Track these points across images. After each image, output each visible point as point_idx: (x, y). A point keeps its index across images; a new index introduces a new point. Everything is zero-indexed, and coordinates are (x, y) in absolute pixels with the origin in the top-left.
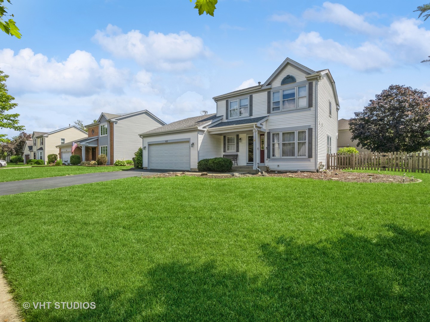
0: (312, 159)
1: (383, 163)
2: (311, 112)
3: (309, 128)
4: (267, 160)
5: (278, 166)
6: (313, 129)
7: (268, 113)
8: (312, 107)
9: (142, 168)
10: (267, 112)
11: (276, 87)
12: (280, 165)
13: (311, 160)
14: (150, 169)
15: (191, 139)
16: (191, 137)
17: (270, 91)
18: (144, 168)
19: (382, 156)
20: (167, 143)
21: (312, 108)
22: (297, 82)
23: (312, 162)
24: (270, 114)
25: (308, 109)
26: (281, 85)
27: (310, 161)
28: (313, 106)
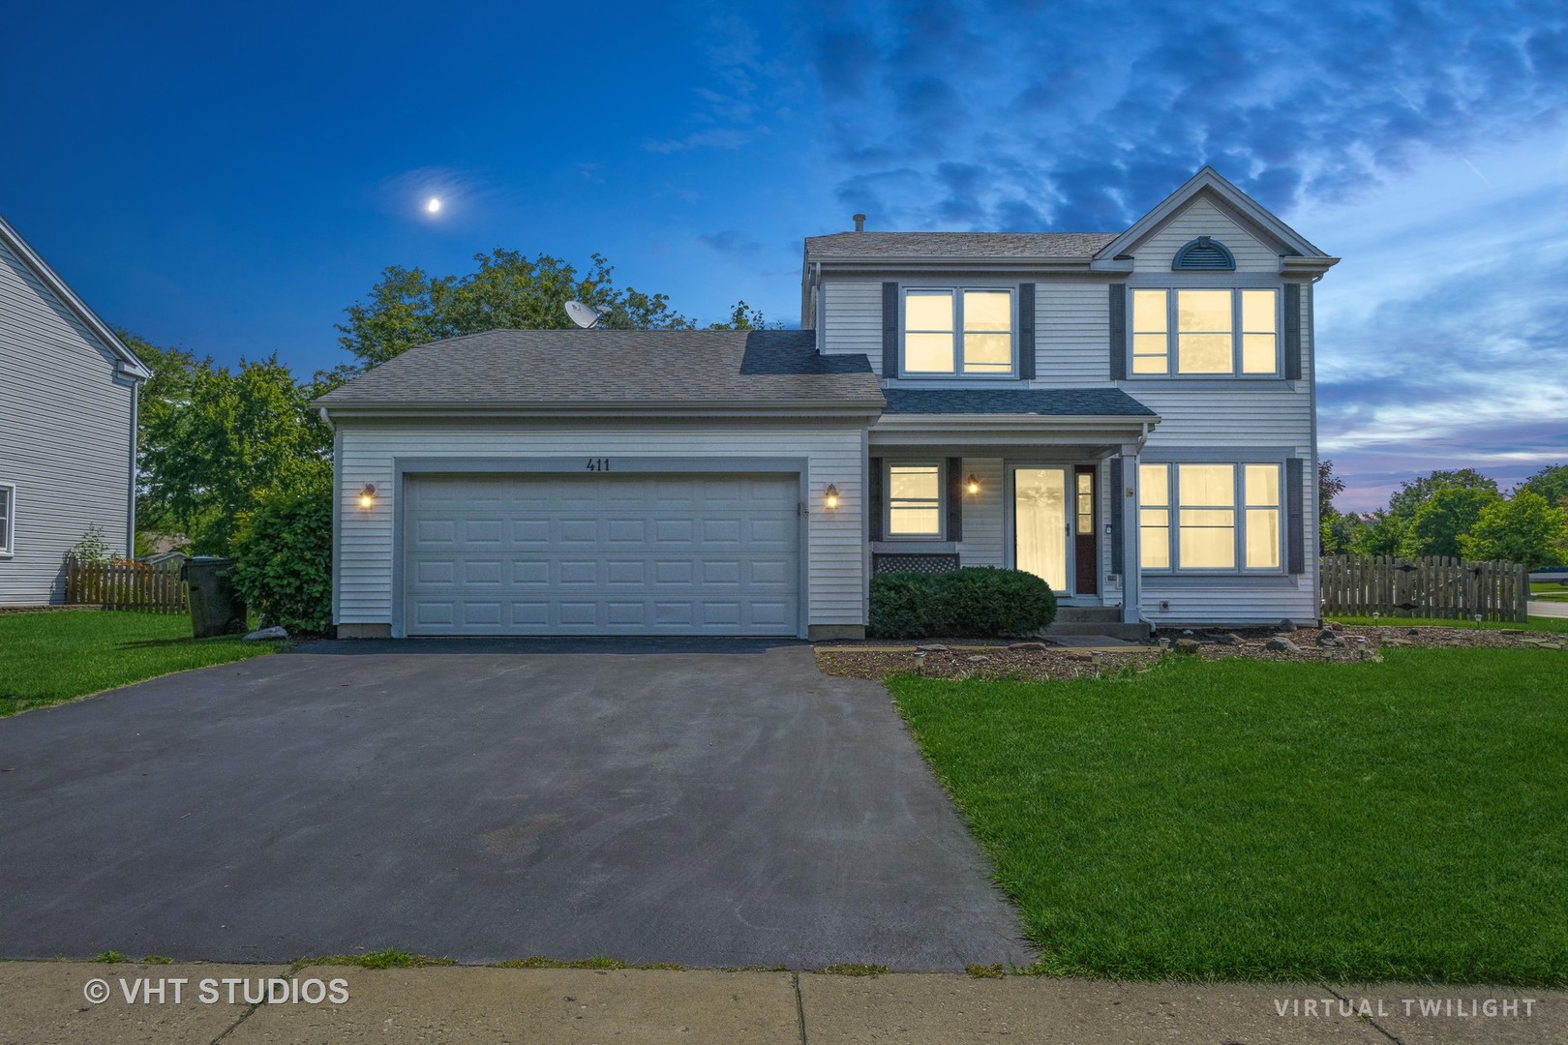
0: (1303, 576)
1: (1404, 592)
2: (1296, 397)
3: (1291, 457)
4: (1111, 579)
5: (1165, 605)
6: (1305, 463)
7: (1113, 378)
8: (1298, 377)
9: (331, 633)
10: (1108, 373)
11: (1151, 273)
12: (1171, 602)
13: (1300, 582)
14: (405, 636)
15: (811, 463)
16: (811, 455)
17: (1124, 285)
18: (342, 634)
19: (1400, 569)
20: (598, 473)
21: (1297, 384)
22: (1238, 270)
23: (1301, 589)
24: (1121, 382)
25: (1283, 385)
26: (1169, 270)
27: (1295, 585)
28: (1304, 377)
